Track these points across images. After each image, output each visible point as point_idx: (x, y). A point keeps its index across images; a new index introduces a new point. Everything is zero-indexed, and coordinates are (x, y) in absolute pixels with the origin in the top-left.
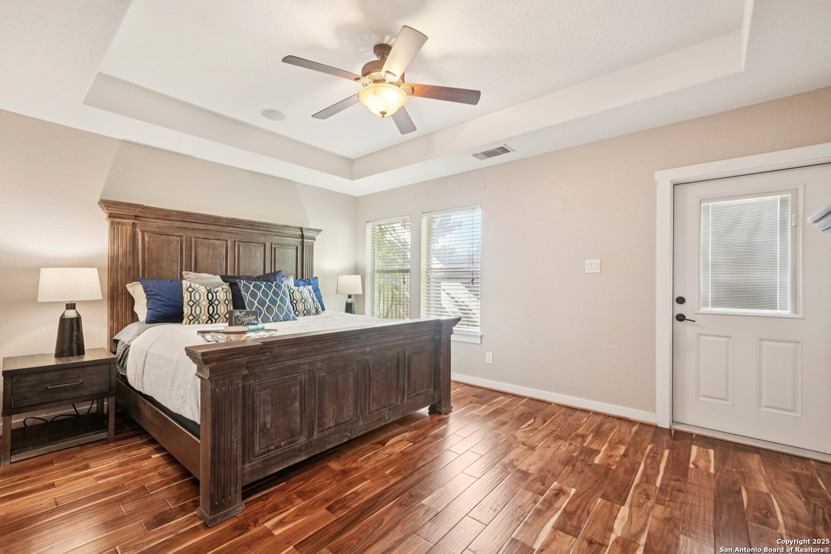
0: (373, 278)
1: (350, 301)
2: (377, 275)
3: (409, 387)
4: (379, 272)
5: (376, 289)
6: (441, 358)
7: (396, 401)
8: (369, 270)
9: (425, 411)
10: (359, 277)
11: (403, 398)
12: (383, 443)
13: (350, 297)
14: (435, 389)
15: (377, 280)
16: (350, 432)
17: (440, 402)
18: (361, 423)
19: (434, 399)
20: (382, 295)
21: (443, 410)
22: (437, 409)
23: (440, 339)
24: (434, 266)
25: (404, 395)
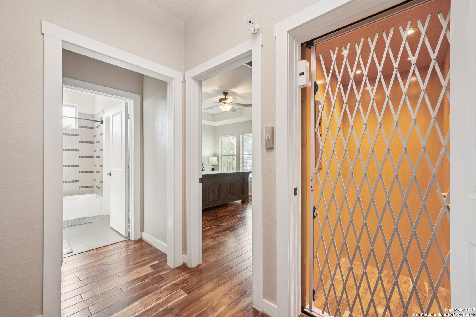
0: (222, 158)
1: (213, 167)
2: (223, 157)
3: (234, 193)
4: (224, 156)
5: (223, 163)
6: (245, 185)
7: (230, 196)
8: (220, 155)
9: (240, 202)
10: (216, 158)
11: (232, 196)
12: (226, 208)
13: (213, 165)
14: (243, 195)
15: (223, 159)
16: (217, 204)
17: (245, 199)
18: (220, 201)
19: (242, 198)
20: (225, 165)
21: (246, 202)
22: (244, 201)
23: (245, 178)
24: (245, 154)
25: (232, 195)
